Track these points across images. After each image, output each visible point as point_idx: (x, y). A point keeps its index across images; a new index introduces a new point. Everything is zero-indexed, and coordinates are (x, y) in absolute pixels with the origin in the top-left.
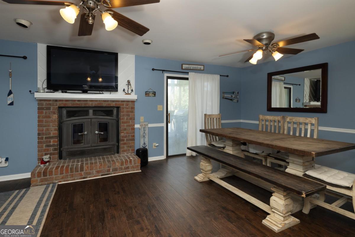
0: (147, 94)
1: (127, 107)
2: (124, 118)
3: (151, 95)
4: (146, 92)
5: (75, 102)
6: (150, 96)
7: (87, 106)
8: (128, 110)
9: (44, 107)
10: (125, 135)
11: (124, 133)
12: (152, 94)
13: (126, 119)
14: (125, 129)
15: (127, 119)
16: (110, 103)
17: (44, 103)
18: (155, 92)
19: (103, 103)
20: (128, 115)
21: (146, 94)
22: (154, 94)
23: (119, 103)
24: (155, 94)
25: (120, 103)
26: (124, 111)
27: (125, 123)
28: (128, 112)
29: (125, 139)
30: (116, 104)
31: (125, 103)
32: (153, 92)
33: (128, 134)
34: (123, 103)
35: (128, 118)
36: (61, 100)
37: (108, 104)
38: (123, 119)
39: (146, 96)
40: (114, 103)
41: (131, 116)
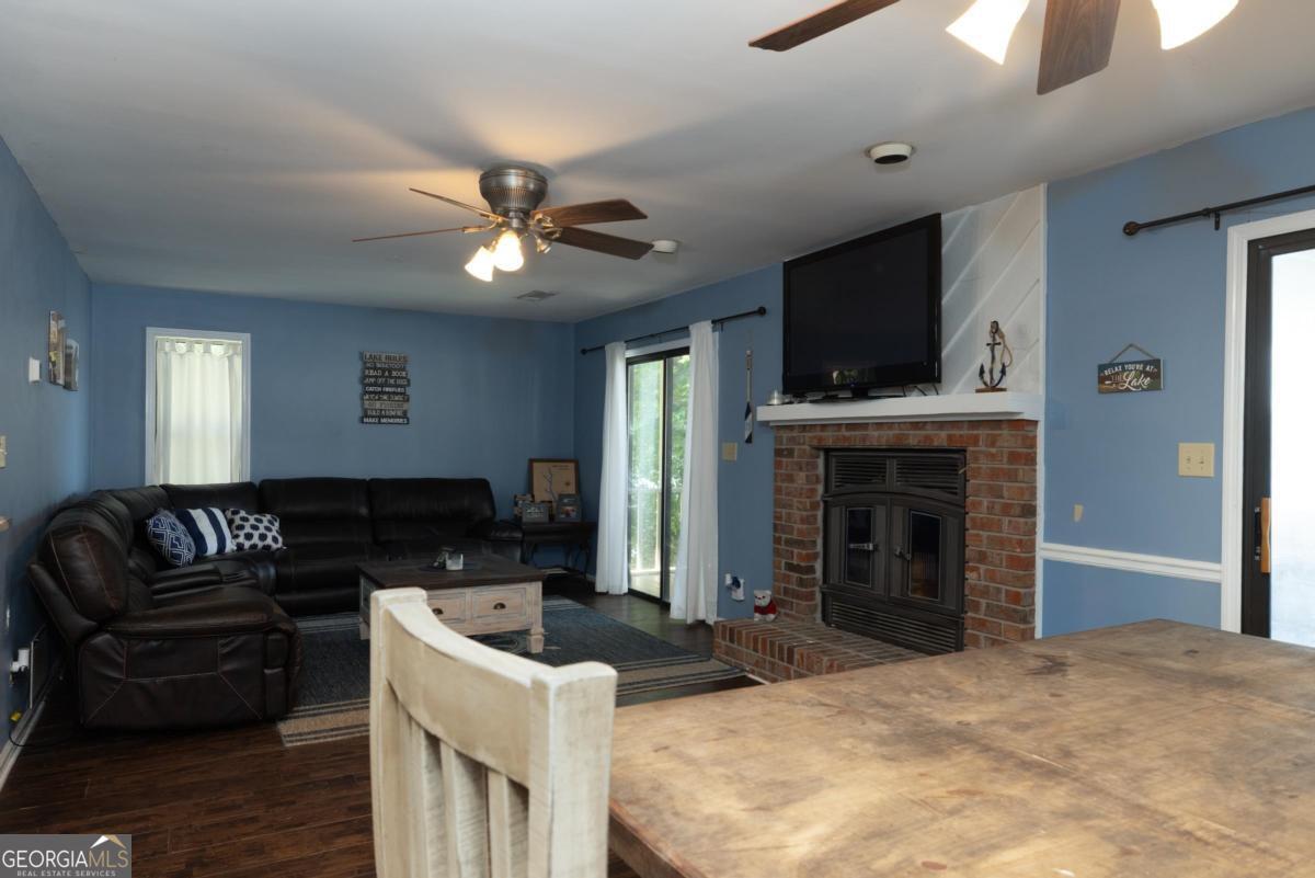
0: (1108, 378)
1: (993, 450)
2: (980, 503)
3: (1134, 383)
4: (1102, 368)
5: (839, 430)
6: (1128, 390)
7: (868, 444)
8: (997, 466)
9: (784, 447)
10: (983, 583)
11: (979, 574)
12: (1137, 377)
13: (988, 507)
14: (982, 558)
15: (990, 509)
16: (929, 432)
17: (785, 435)
18: (1156, 363)
19: (908, 435)
20: (996, 492)
21: (1102, 380)
22: (1147, 374)
23: (962, 432)
24: (1155, 376)
25: (964, 432)
26: (979, 468)
27: (983, 527)
28: (995, 474)
29: (983, 602)
30: (950, 437)
31: (982, 433)
32: (1146, 363)
33: (993, 579)
34: (975, 432)
35: (996, 507)
36: (824, 426)
37: (927, 438)
38: (976, 505)
39: (1101, 392)
40: (943, 434)
41: (1006, 494)
